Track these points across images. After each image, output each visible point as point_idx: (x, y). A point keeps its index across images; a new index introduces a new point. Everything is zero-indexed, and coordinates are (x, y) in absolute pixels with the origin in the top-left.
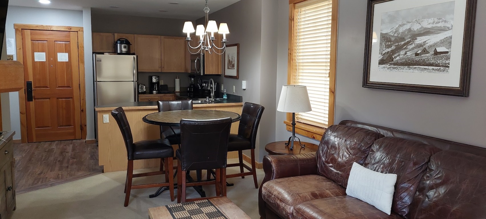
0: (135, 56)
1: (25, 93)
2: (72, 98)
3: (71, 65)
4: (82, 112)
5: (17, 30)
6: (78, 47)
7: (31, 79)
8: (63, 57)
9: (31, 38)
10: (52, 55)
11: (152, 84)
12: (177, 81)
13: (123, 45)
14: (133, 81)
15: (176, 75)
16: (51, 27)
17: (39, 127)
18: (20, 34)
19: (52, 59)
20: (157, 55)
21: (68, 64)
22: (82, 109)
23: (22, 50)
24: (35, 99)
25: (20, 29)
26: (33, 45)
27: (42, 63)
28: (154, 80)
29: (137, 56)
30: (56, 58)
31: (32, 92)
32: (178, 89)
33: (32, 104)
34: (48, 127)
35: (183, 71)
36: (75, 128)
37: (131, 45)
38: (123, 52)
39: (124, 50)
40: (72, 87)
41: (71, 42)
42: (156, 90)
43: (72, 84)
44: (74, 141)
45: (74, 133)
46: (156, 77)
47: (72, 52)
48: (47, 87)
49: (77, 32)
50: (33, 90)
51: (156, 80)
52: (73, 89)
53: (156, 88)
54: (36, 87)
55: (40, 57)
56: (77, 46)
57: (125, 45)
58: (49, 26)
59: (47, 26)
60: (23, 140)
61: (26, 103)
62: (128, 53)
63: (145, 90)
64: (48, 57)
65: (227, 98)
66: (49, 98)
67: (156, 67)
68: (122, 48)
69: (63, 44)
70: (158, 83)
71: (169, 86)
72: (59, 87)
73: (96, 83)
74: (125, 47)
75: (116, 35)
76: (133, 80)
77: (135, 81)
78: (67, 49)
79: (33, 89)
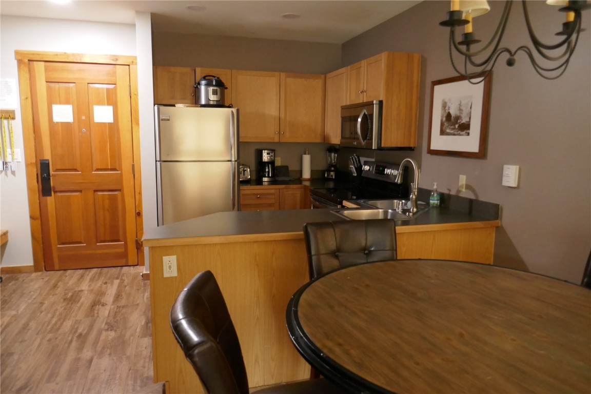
0: (234, 110)
1: (38, 182)
2: (120, 190)
3: (118, 129)
4: (137, 217)
5: (20, 62)
6: (130, 94)
7: (48, 156)
8: (103, 114)
9: (46, 79)
10: (83, 111)
11: (261, 165)
12: (307, 159)
13: (211, 89)
14: (229, 161)
15: (306, 147)
16: (81, 55)
17: (63, 244)
18: (26, 69)
19: (84, 118)
20: (271, 109)
21: (113, 128)
22: (137, 211)
23: (29, 99)
24: (55, 192)
25: (26, 60)
26: (49, 91)
27: (66, 125)
28: (266, 157)
29: (238, 111)
30: (90, 115)
31: (50, 179)
32: (307, 174)
33: (50, 200)
34: (80, 243)
35: (318, 140)
36: (126, 245)
37: (227, 88)
38: (212, 103)
39: (213, 98)
40: (121, 169)
41: (118, 84)
42: (268, 176)
43: (120, 165)
44: (125, 269)
45: (125, 255)
46: (269, 151)
47: (119, 105)
48: (76, 170)
49: (129, 65)
50: (51, 175)
51: (269, 158)
52: (121, 174)
53: (269, 172)
54: (57, 170)
55: (63, 114)
56: (128, 93)
57: (215, 88)
58: (78, 55)
59: (73, 55)
60: (36, 268)
61: (39, 200)
62: (220, 104)
63: (249, 177)
64: (77, 113)
65: (439, 204)
66: (81, 191)
67: (269, 133)
68: (209, 94)
69: (103, 89)
70: (272, 162)
71: (290, 169)
72: (98, 170)
73: (161, 164)
74: (215, 93)
75: (198, 70)
76: (229, 159)
77: (233, 160)
78: (111, 99)
79: (52, 173)
